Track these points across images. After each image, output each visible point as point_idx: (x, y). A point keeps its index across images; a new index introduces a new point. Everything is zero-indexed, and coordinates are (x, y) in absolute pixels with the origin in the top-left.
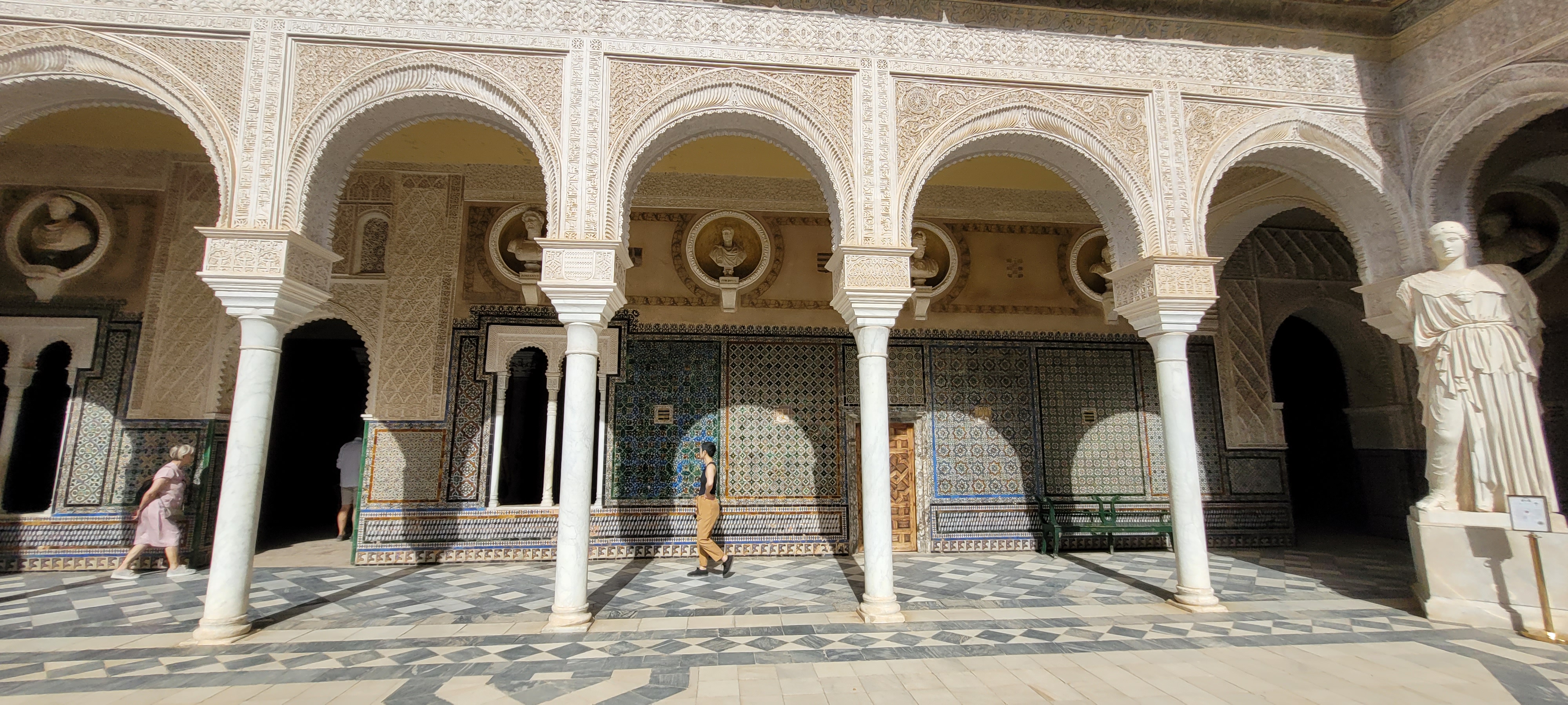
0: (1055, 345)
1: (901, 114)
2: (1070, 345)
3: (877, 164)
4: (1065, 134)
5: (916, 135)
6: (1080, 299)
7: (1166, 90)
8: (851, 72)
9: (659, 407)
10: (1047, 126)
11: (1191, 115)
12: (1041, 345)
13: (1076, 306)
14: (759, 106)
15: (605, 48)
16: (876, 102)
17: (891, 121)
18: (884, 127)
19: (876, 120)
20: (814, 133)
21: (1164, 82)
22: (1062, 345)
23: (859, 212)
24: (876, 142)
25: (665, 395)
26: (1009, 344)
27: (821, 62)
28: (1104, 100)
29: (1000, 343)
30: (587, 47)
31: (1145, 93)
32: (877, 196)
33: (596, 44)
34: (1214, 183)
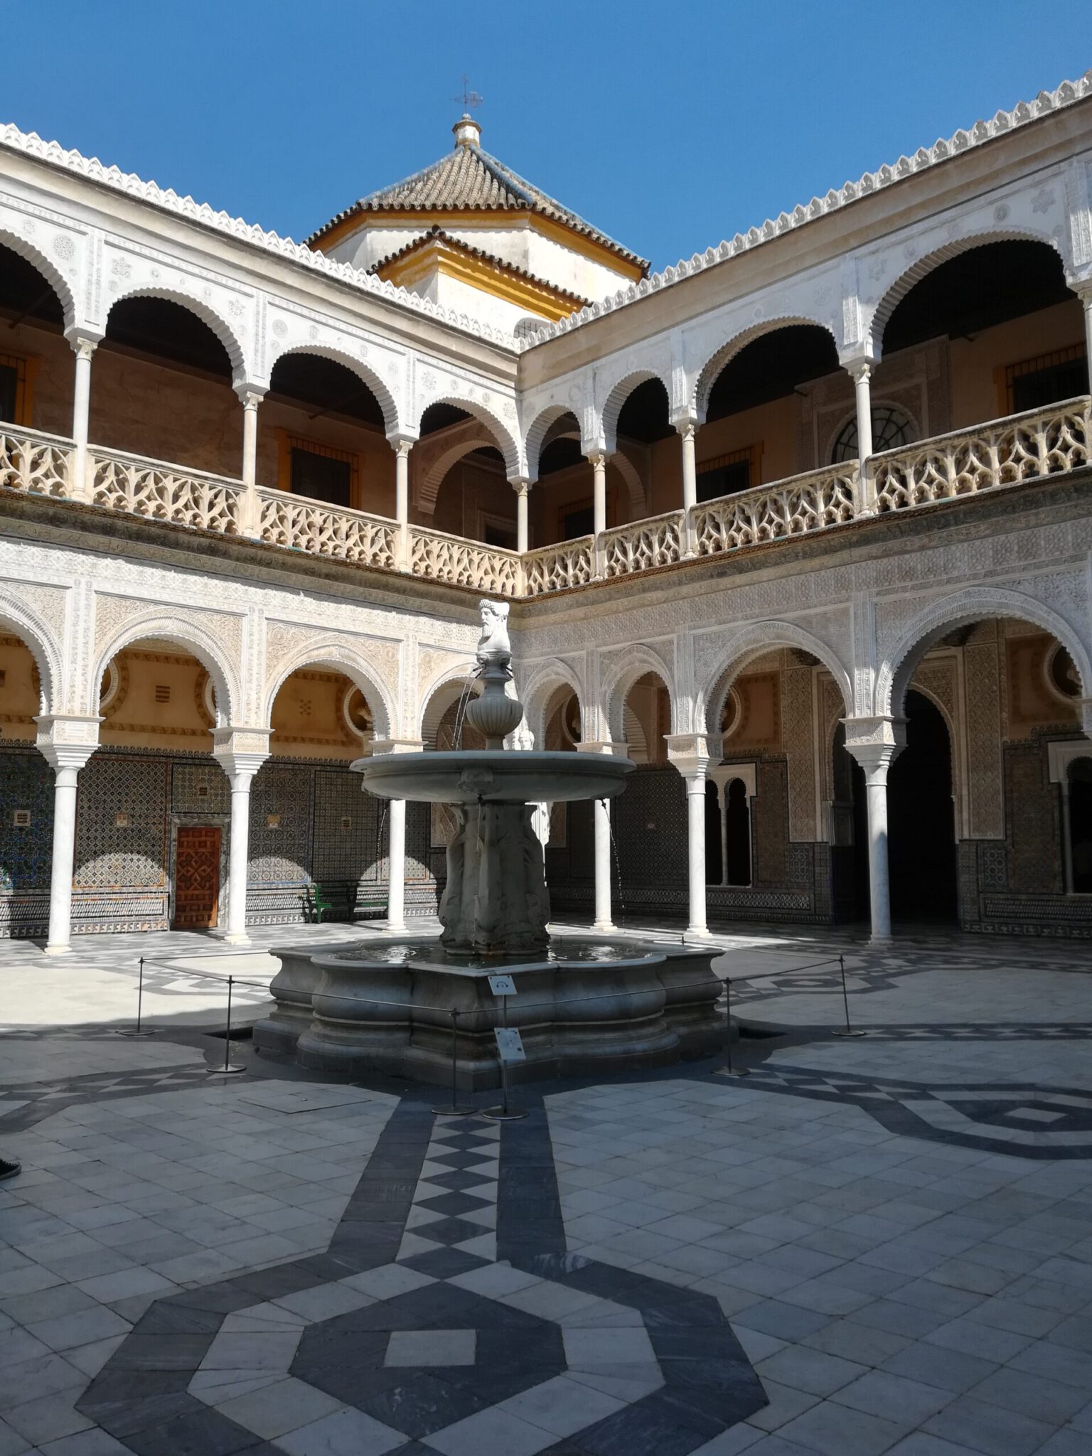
0: (328, 769)
1: (270, 644)
2: (338, 769)
3: (255, 676)
4: (357, 663)
5: (277, 658)
6: (348, 734)
7: (411, 640)
8: (241, 615)
9: (17, 812)
10: (348, 657)
11: (422, 655)
12: (319, 768)
13: (345, 739)
14: (187, 632)
15: (95, 587)
16: (256, 637)
17: (264, 649)
18: (260, 652)
19: (256, 648)
20: (219, 653)
21: (410, 635)
22: (333, 769)
23: (243, 705)
24: (255, 662)
25: (22, 801)
26: (296, 767)
27: (226, 608)
28: (379, 643)
29: (290, 767)
30: (83, 586)
31: (400, 641)
32: (254, 696)
33: (89, 584)
34: (429, 697)
